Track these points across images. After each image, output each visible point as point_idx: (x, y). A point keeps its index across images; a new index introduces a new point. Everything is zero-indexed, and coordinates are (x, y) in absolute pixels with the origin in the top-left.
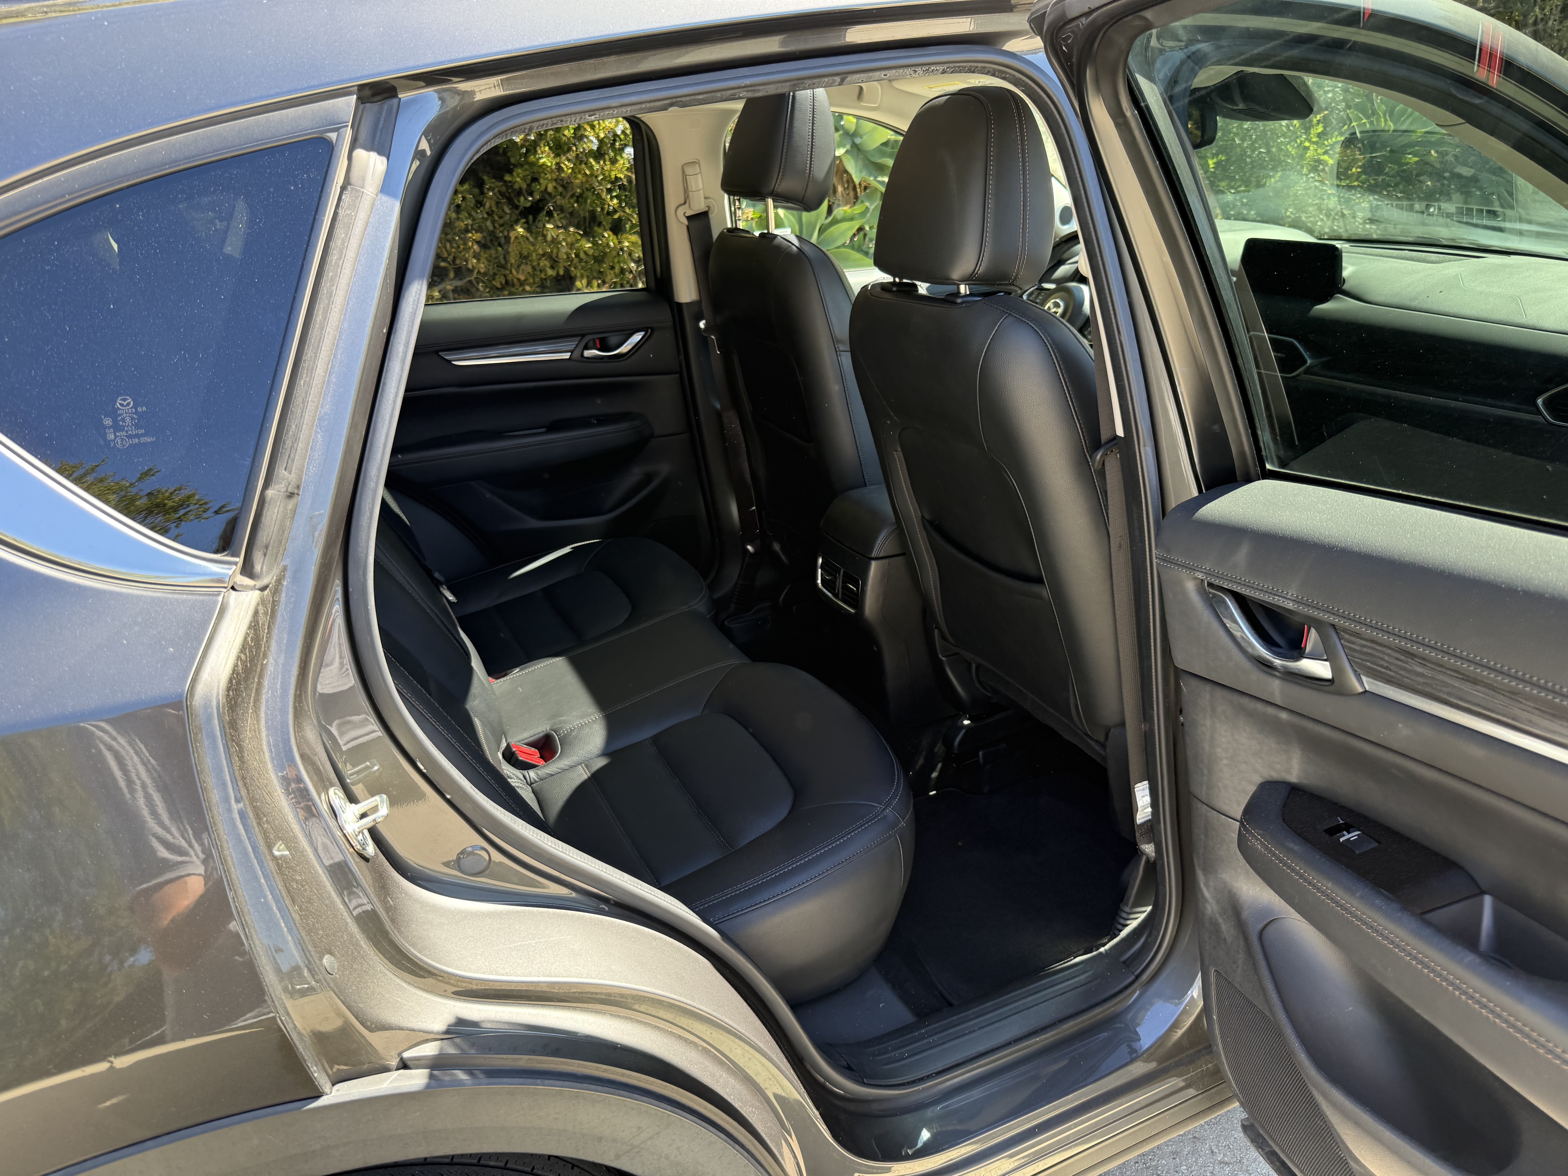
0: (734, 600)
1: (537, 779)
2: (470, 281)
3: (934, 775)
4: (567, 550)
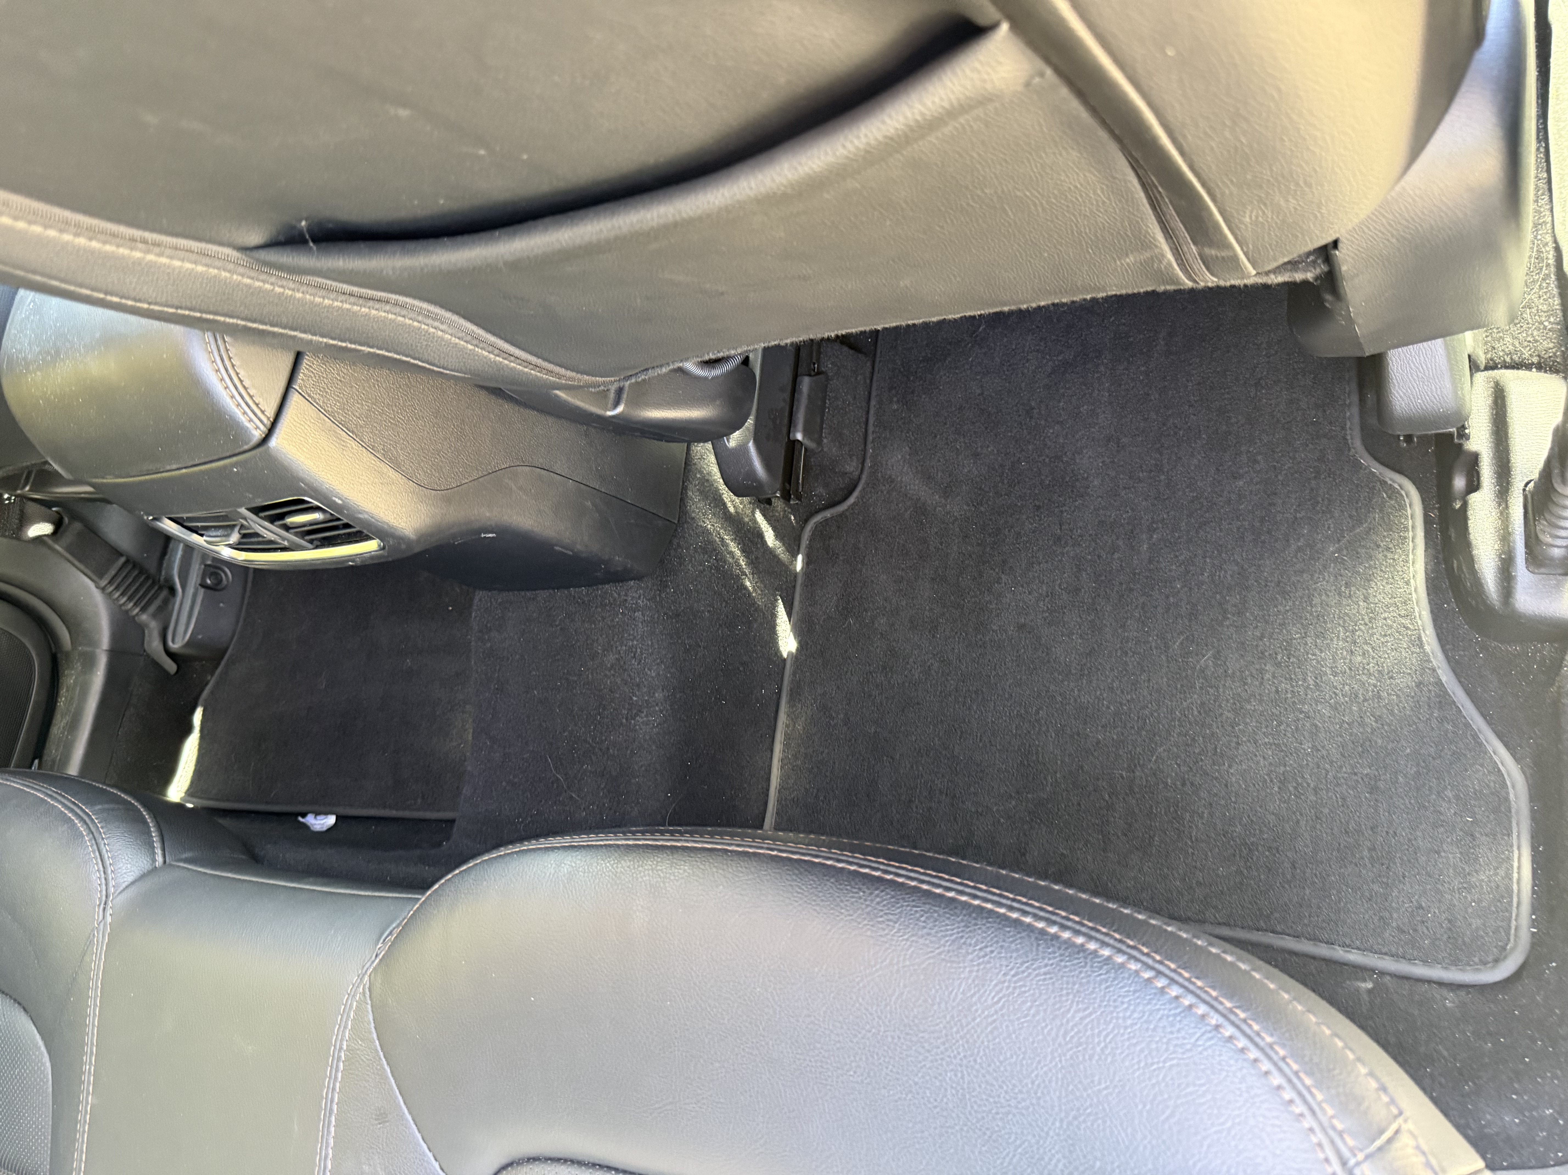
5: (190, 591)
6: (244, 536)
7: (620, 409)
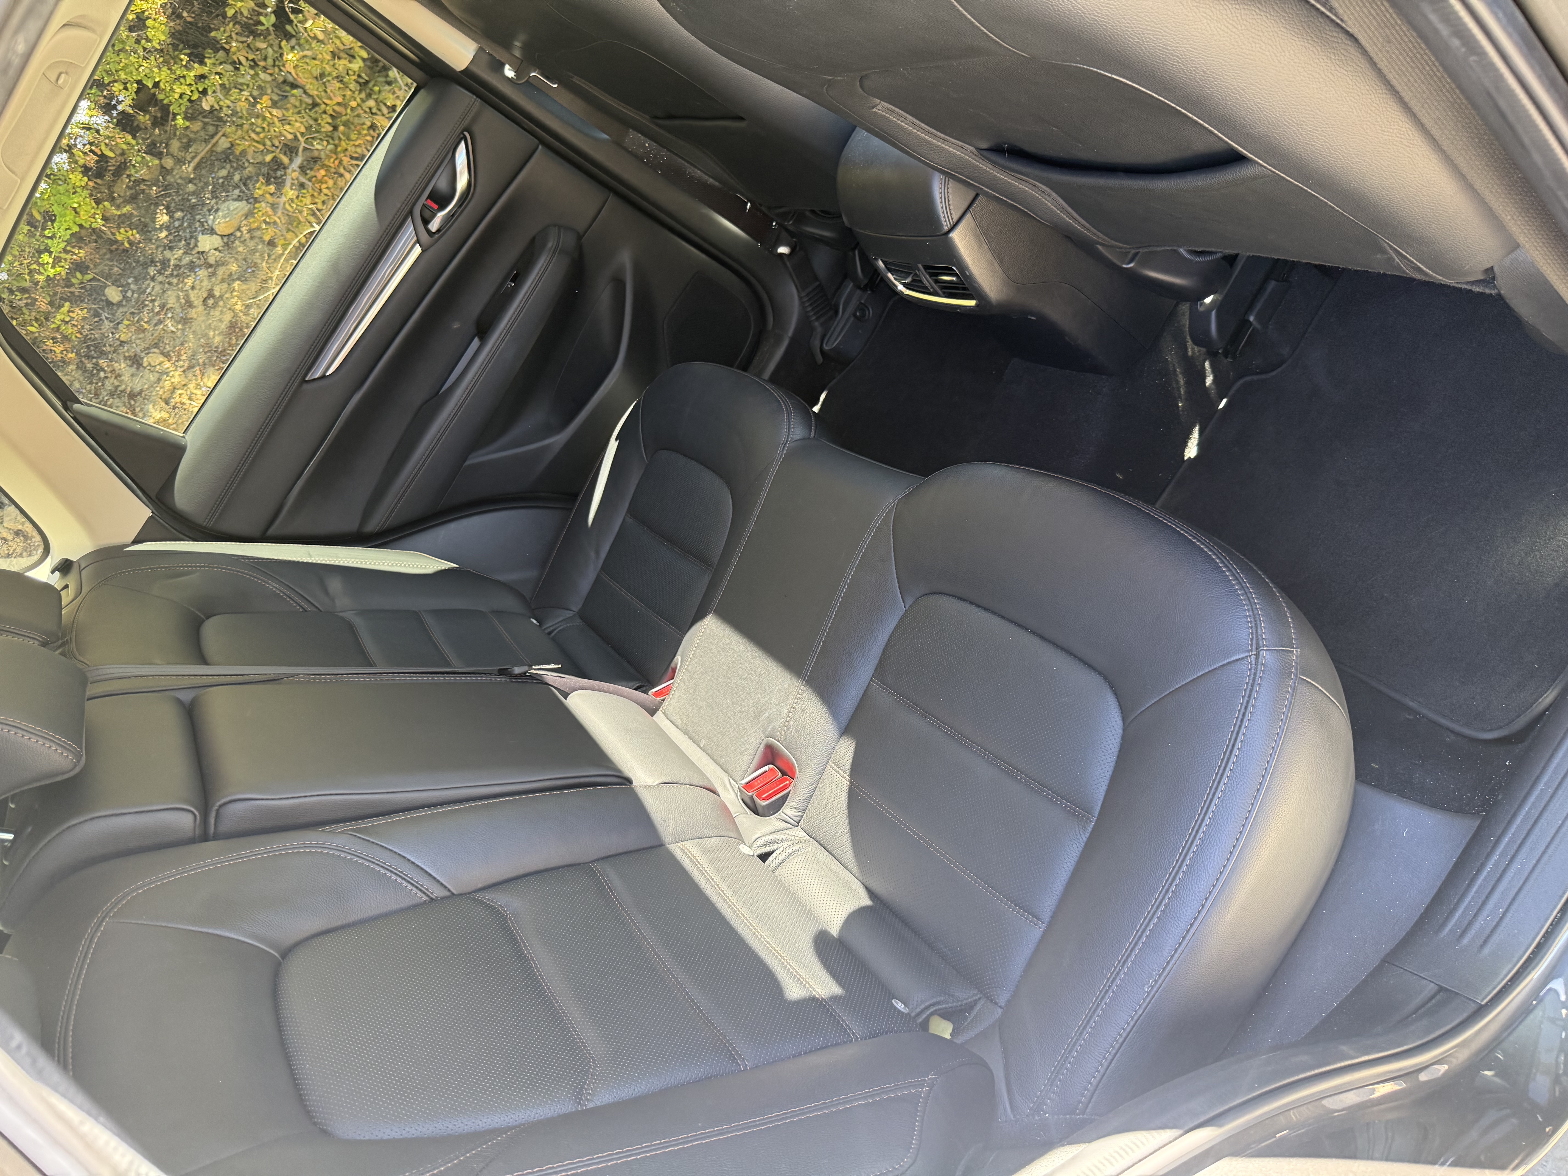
0: (814, 318)
1: (799, 814)
2: (305, 149)
3: (1209, 380)
4: (613, 446)
5: (846, 315)
6: (913, 280)
7: (1131, 265)
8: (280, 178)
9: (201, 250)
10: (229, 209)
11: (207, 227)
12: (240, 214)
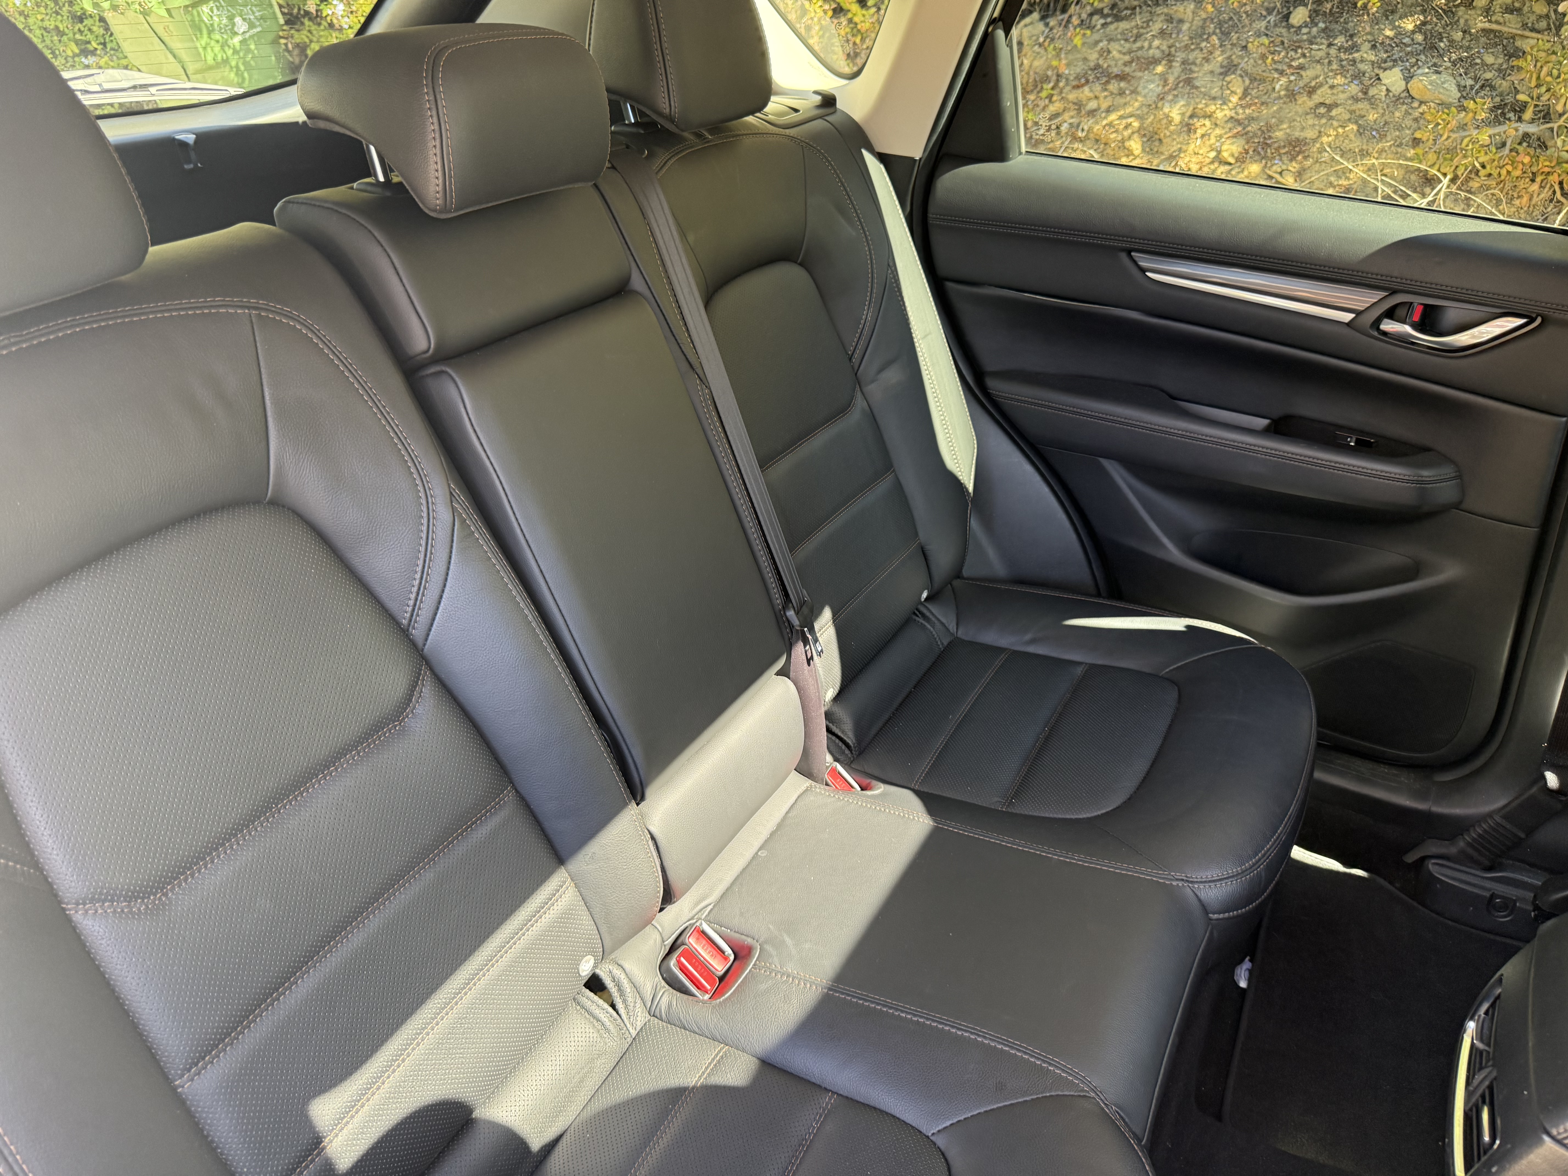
0: (1470, 838)
1: (665, 1014)
4: (1176, 624)
8: (1505, 118)
9: (1381, 76)
10: (1443, 83)
11: (1412, 70)
12: (1440, 96)
